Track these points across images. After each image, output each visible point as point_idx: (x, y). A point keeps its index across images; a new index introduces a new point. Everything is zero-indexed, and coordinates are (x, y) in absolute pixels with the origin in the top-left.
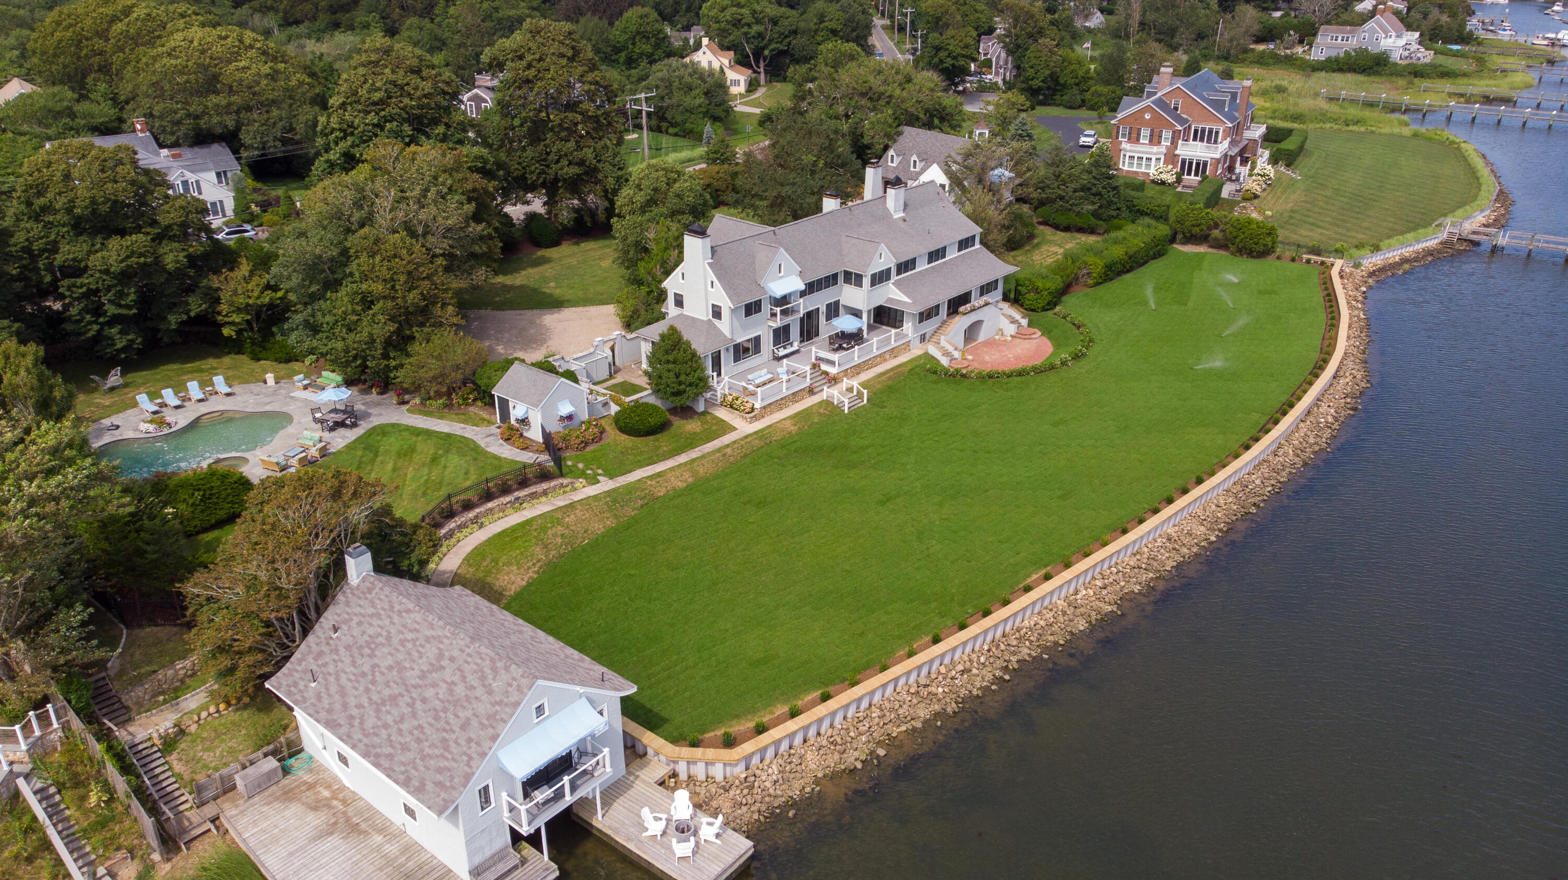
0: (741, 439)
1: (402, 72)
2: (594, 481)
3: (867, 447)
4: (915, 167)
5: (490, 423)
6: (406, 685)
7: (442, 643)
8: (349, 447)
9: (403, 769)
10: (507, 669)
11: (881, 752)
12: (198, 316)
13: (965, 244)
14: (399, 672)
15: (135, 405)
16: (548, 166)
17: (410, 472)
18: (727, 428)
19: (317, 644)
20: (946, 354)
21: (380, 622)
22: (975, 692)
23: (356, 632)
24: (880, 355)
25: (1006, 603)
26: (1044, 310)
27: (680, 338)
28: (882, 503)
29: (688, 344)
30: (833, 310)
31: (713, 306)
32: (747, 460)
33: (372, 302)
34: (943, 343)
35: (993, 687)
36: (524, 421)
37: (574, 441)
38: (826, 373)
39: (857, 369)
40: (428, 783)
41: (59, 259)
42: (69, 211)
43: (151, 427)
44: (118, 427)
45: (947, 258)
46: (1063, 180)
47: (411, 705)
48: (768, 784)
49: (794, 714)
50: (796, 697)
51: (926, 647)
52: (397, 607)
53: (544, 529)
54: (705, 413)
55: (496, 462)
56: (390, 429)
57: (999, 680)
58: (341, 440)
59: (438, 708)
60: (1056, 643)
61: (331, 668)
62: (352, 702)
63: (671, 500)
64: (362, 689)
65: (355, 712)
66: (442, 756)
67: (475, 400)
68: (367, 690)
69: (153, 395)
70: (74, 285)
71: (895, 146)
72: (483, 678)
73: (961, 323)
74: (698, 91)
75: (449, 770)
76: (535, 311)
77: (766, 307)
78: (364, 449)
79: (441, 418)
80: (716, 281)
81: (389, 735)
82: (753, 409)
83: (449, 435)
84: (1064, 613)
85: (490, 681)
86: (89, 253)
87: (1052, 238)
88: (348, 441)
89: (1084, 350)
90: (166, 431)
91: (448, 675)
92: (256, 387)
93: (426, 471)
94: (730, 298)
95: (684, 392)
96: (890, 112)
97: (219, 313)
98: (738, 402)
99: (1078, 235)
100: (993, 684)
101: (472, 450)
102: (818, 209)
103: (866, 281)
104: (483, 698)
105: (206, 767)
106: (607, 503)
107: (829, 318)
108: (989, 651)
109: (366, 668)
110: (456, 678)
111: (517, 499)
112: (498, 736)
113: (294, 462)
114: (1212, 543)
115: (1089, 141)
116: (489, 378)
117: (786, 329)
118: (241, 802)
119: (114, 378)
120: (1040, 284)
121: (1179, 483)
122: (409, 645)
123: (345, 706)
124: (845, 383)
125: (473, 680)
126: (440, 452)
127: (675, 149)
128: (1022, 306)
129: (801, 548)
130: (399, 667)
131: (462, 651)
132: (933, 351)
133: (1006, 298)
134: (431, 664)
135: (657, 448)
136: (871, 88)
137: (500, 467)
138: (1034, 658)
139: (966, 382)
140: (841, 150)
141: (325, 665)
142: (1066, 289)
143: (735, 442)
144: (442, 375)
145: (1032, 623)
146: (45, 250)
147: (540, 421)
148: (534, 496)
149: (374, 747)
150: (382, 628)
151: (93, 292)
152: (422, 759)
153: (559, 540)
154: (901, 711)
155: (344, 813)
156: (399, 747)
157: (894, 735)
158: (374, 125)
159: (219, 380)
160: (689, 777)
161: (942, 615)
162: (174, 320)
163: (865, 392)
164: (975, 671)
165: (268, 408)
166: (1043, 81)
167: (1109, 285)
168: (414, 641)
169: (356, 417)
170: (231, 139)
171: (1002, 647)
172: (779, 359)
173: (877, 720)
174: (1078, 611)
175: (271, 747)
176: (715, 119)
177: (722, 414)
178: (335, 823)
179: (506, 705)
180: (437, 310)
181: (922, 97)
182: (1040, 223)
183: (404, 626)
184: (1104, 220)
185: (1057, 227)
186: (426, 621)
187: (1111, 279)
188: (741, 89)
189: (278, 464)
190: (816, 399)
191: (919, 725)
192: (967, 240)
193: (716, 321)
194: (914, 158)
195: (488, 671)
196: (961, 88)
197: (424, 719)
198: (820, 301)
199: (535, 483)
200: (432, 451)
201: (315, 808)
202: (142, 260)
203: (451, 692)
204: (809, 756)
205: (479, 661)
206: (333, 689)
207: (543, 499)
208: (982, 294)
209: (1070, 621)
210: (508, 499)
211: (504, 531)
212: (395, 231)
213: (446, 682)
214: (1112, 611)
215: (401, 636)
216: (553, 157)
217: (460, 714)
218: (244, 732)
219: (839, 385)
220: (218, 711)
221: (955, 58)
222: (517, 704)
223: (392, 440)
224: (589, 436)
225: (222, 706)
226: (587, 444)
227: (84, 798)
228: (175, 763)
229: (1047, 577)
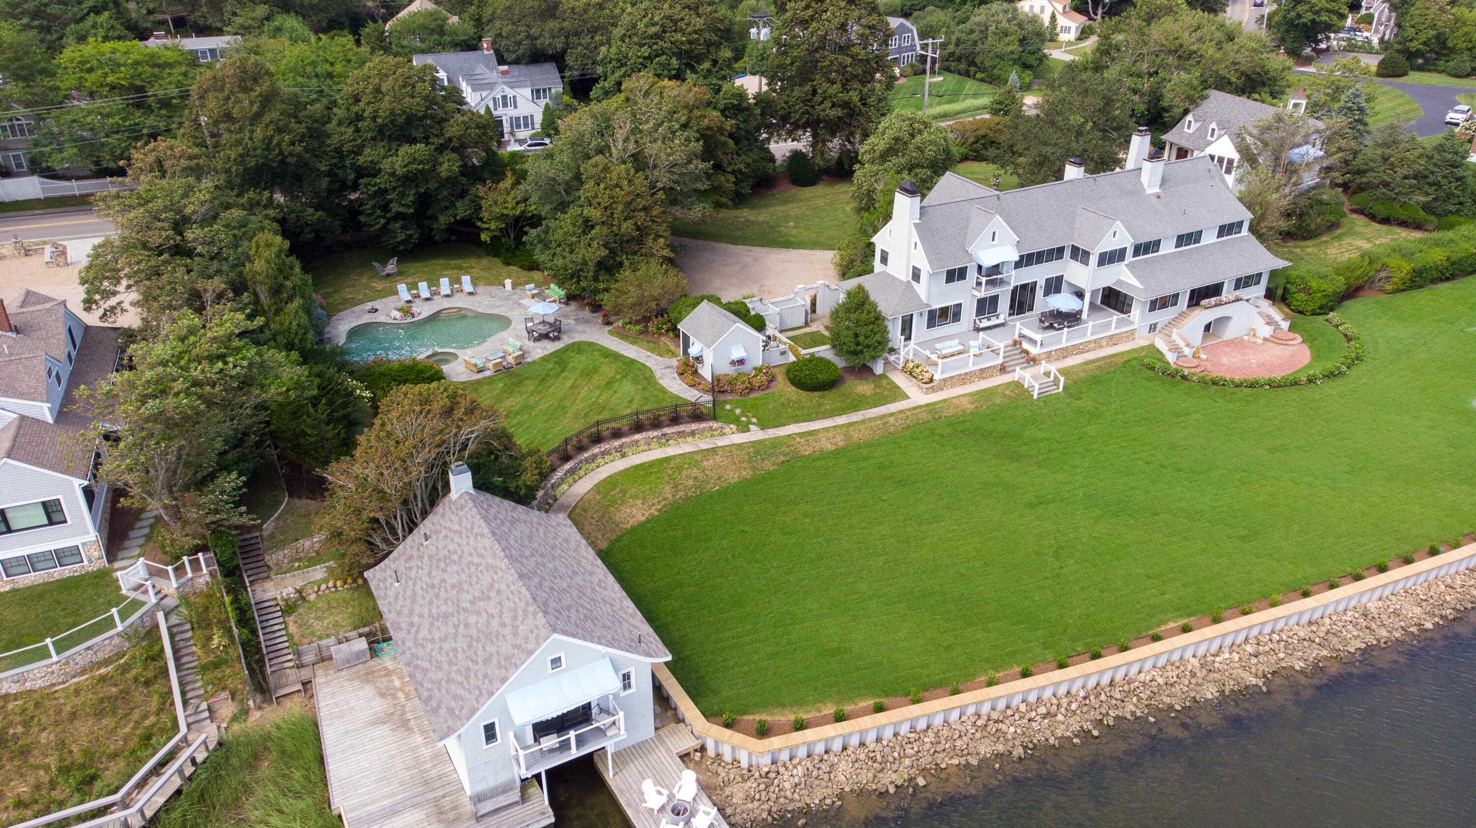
0: (909, 410)
1: (678, 7)
2: (744, 428)
3: (1042, 440)
4: (1212, 136)
5: (674, 354)
6: (458, 606)
7: (496, 574)
8: (545, 359)
9: (430, 686)
10: (534, 615)
11: (921, 782)
12: (462, 219)
13: (1225, 230)
14: (458, 592)
15: (396, 293)
16: (813, 107)
17: (584, 392)
18: (897, 394)
19: (411, 548)
20: (1175, 349)
21: (459, 540)
22: (1052, 741)
23: (440, 545)
24: (1095, 341)
25: (1124, 649)
26: (1314, 313)
27: (866, 297)
28: (1031, 506)
29: (875, 306)
30: (1054, 285)
31: (914, 268)
32: (908, 433)
33: (592, 227)
34: (1175, 337)
35: (1076, 740)
36: (699, 359)
37: (739, 386)
38: (1027, 352)
39: (1065, 353)
40: (443, 706)
41: (361, 160)
42: (374, 119)
43: (397, 314)
44: (376, 310)
45: (1201, 244)
46: (1392, 164)
47: (456, 627)
48: (787, 785)
49: (840, 718)
50: (850, 700)
51: (1013, 678)
52: (476, 530)
53: (680, 469)
54: (883, 376)
55: (661, 395)
56: (586, 347)
57: (1084, 734)
58: (540, 350)
59: (474, 637)
60: (1171, 707)
61: (413, 574)
62: (418, 609)
63: (814, 460)
64: (428, 599)
65: (416, 619)
66: (462, 684)
67: (667, 331)
68: (431, 602)
69: (412, 286)
70: (369, 184)
71: (1199, 111)
72: (514, 618)
73: (1203, 316)
74: (1012, 38)
75: (462, 700)
76: (765, 249)
77: (972, 275)
78: (556, 363)
79: (633, 343)
80: (919, 244)
81: (432, 650)
82: (931, 380)
83: (633, 361)
84: (1193, 674)
85: (519, 623)
86: (385, 157)
87: (1363, 230)
88: (546, 353)
89: (1344, 368)
90: (409, 320)
91: (491, 607)
92: (494, 290)
93: (598, 392)
94: (930, 262)
95: (861, 352)
96: (1197, 74)
97: (481, 219)
98: (918, 371)
99: (1398, 230)
100: (1076, 736)
101: (647, 379)
102: (1059, 175)
103: (1094, 259)
104: (509, 638)
105: (313, 633)
106: (748, 454)
107: (1047, 293)
108: (1085, 698)
109: (436, 581)
110: (495, 612)
111: (664, 435)
112: (508, 679)
113: (490, 365)
114: (1427, 630)
115: (1459, 117)
116: (680, 313)
117: (994, 300)
118: (332, 672)
119: (391, 267)
120: (1314, 285)
121: (1405, 548)
122: (473, 569)
123: (411, 611)
124: (1044, 366)
125: (507, 617)
126: (618, 377)
127: (975, 96)
128: (1288, 305)
129: (924, 538)
130: (458, 587)
131: (508, 586)
132: (1161, 344)
133: (1270, 295)
134: (482, 592)
135: (820, 405)
136: (1181, 46)
137: (663, 400)
138: (1137, 718)
139: (1186, 384)
140: (1117, 112)
141: (410, 568)
142: (1351, 293)
143: (901, 412)
144: (639, 304)
145: (1148, 678)
146: (353, 152)
147: (711, 361)
148: (681, 434)
149: (417, 658)
150: (459, 546)
151: (383, 192)
152: (447, 682)
153: (691, 482)
154: (958, 743)
155: (403, 706)
156: (435, 663)
157: (943, 766)
158: (645, 58)
159: (466, 279)
160: (718, 755)
161: (1046, 646)
162: (444, 220)
163: (1062, 379)
164: (1060, 717)
165: (496, 311)
166: (1425, 44)
167: (1414, 293)
168: (478, 565)
169: (560, 331)
170: (558, 60)
171: (1103, 697)
172: (978, 330)
173: (928, 746)
174: (1213, 676)
175: (367, 629)
176: (1026, 66)
177: (900, 379)
178: (392, 714)
179: (523, 651)
180: (649, 241)
181: (1240, 58)
182: (1354, 211)
183: (475, 549)
184: (1437, 215)
185: (1373, 217)
186: (492, 548)
187: (1421, 287)
188: (1072, 36)
189: (475, 365)
190: (1006, 378)
191: (974, 762)
192: (1231, 226)
193: (914, 283)
194: (1213, 125)
195: (520, 613)
196: (1323, 46)
197: (461, 644)
198: (1039, 274)
199: (687, 422)
200: (611, 375)
201: (383, 695)
202: (421, 167)
203: (488, 623)
204: (842, 766)
205: (517, 600)
206: (409, 593)
207: (690, 439)
208: (1237, 287)
209: (1197, 684)
210: (656, 433)
211: (641, 465)
212: (624, 162)
213: (487, 613)
214: (1257, 685)
215: (470, 558)
216: (818, 98)
217: (487, 648)
218: (350, 610)
219: (1037, 367)
220: (335, 586)
221: (1317, 13)
222: (530, 653)
223: (583, 358)
224: (756, 382)
225: (339, 583)
226: (752, 390)
227: (210, 638)
228: (291, 624)
229: (1186, 629)
